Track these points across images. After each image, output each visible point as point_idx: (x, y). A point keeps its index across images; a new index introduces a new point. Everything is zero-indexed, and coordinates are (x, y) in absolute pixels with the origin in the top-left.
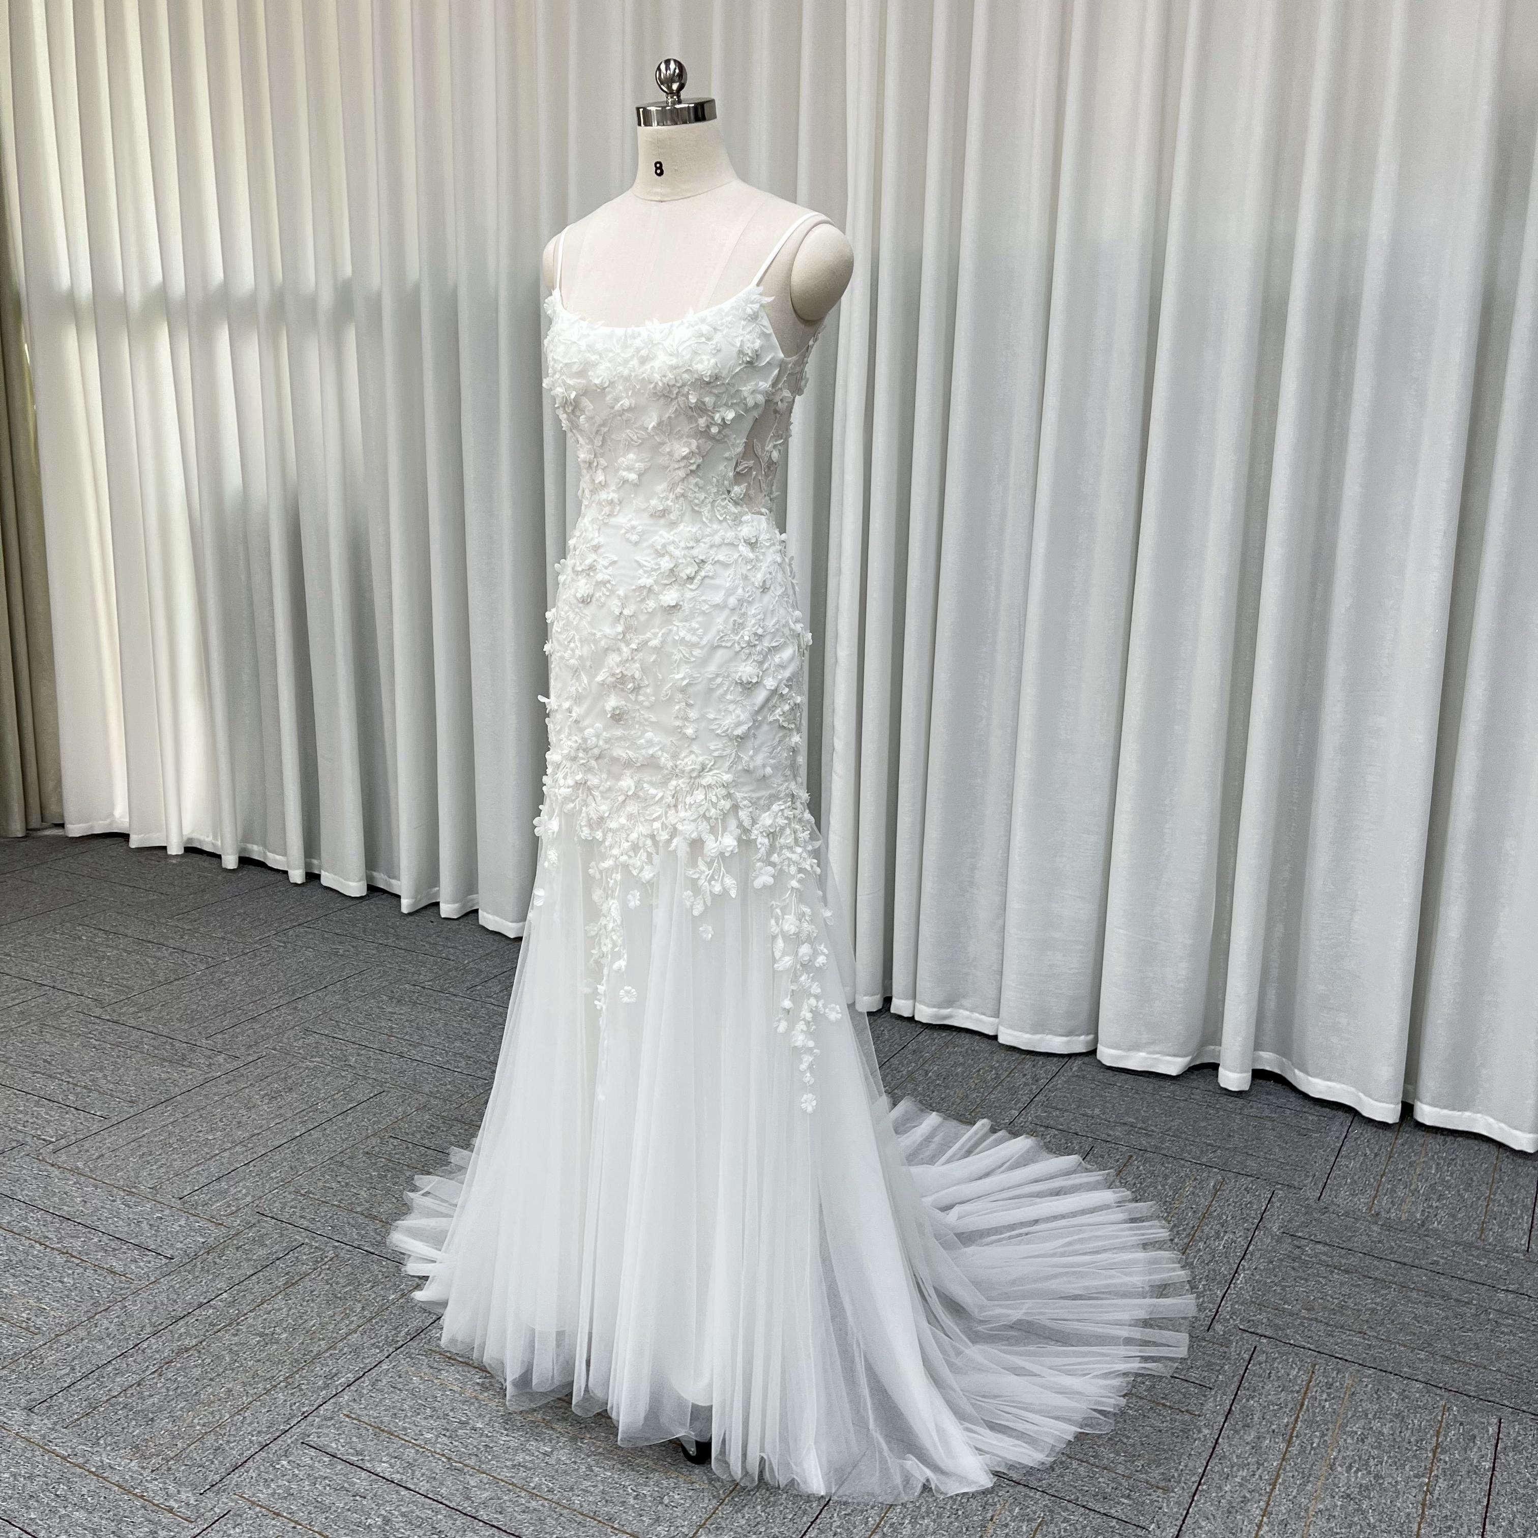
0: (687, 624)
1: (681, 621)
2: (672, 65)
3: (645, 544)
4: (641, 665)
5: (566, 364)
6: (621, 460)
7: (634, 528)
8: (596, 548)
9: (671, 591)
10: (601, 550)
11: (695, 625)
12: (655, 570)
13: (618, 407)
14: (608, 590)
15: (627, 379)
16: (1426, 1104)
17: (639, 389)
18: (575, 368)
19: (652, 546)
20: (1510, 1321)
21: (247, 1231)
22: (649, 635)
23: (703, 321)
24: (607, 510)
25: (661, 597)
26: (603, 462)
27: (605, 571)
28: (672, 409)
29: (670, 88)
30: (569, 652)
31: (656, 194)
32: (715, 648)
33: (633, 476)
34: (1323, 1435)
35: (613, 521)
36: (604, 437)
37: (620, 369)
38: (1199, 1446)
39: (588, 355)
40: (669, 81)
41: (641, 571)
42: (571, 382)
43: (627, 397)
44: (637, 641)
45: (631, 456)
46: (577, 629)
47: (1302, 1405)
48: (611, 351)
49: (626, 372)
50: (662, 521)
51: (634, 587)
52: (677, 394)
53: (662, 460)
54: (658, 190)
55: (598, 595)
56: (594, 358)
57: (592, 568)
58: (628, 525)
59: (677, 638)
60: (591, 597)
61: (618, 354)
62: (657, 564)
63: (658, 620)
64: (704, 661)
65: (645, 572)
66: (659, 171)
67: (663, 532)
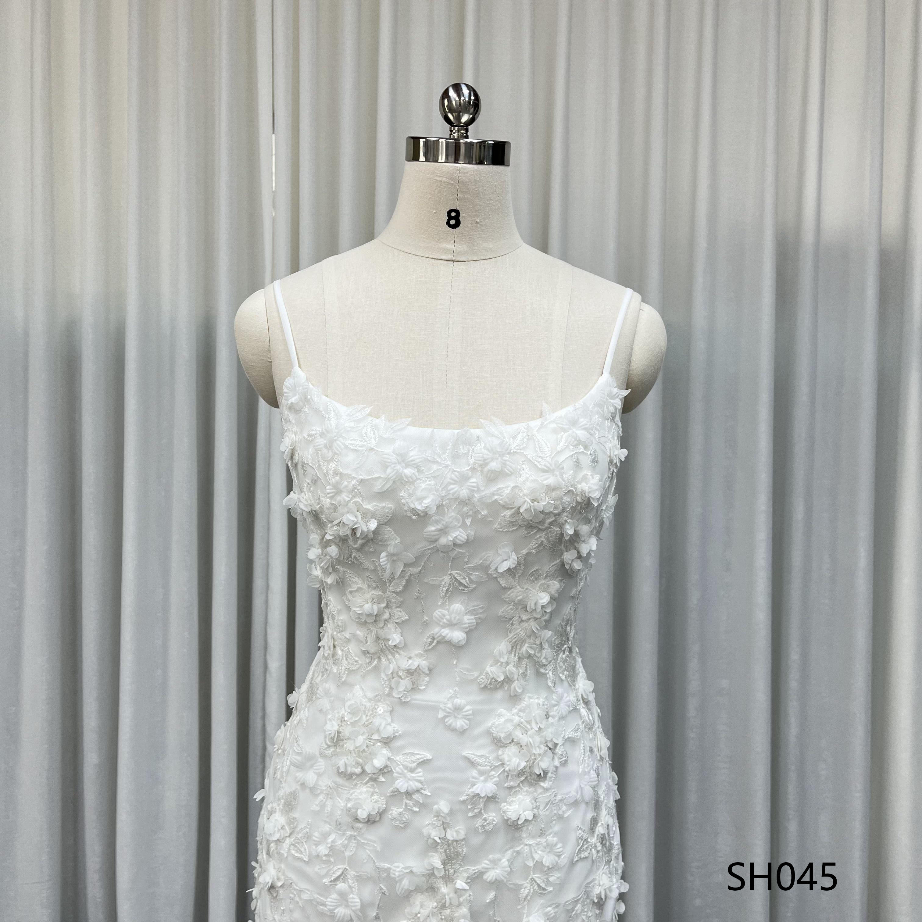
0: (543, 840)
1: (533, 837)
2: (466, 91)
3: (478, 731)
4: (470, 909)
5: (362, 481)
6: (437, 613)
7: (458, 709)
8: (387, 742)
9: (520, 796)
10: (398, 743)
11: (551, 839)
12: (494, 768)
13: (443, 541)
14: (417, 804)
15: (464, 502)
17: (485, 516)
18: (378, 487)
19: (488, 733)
22: (484, 864)
23: (574, 423)
24: (405, 684)
25: (504, 806)
26: (401, 615)
27: (409, 775)
28: (533, 544)
29: (459, 118)
30: (334, 896)
31: (447, 251)
32: (572, 864)
33: (458, 636)
35: (419, 698)
36: (408, 582)
37: (454, 488)
39: (398, 467)
40: (459, 111)
41: (475, 773)
42: (369, 506)
43: (464, 526)
44: (465, 875)
45: (457, 606)
46: (352, 861)
48: (434, 462)
49: (464, 493)
50: (499, 694)
51: (463, 798)
52: (551, 523)
53: (502, 610)
54: (449, 246)
55: (395, 811)
56: (408, 471)
57: (385, 770)
58: (450, 705)
59: (531, 863)
60: (381, 814)
61: (447, 466)
62: (498, 758)
63: (500, 839)
64: (561, 886)
65: (481, 773)
66: (453, 222)
67: (502, 710)
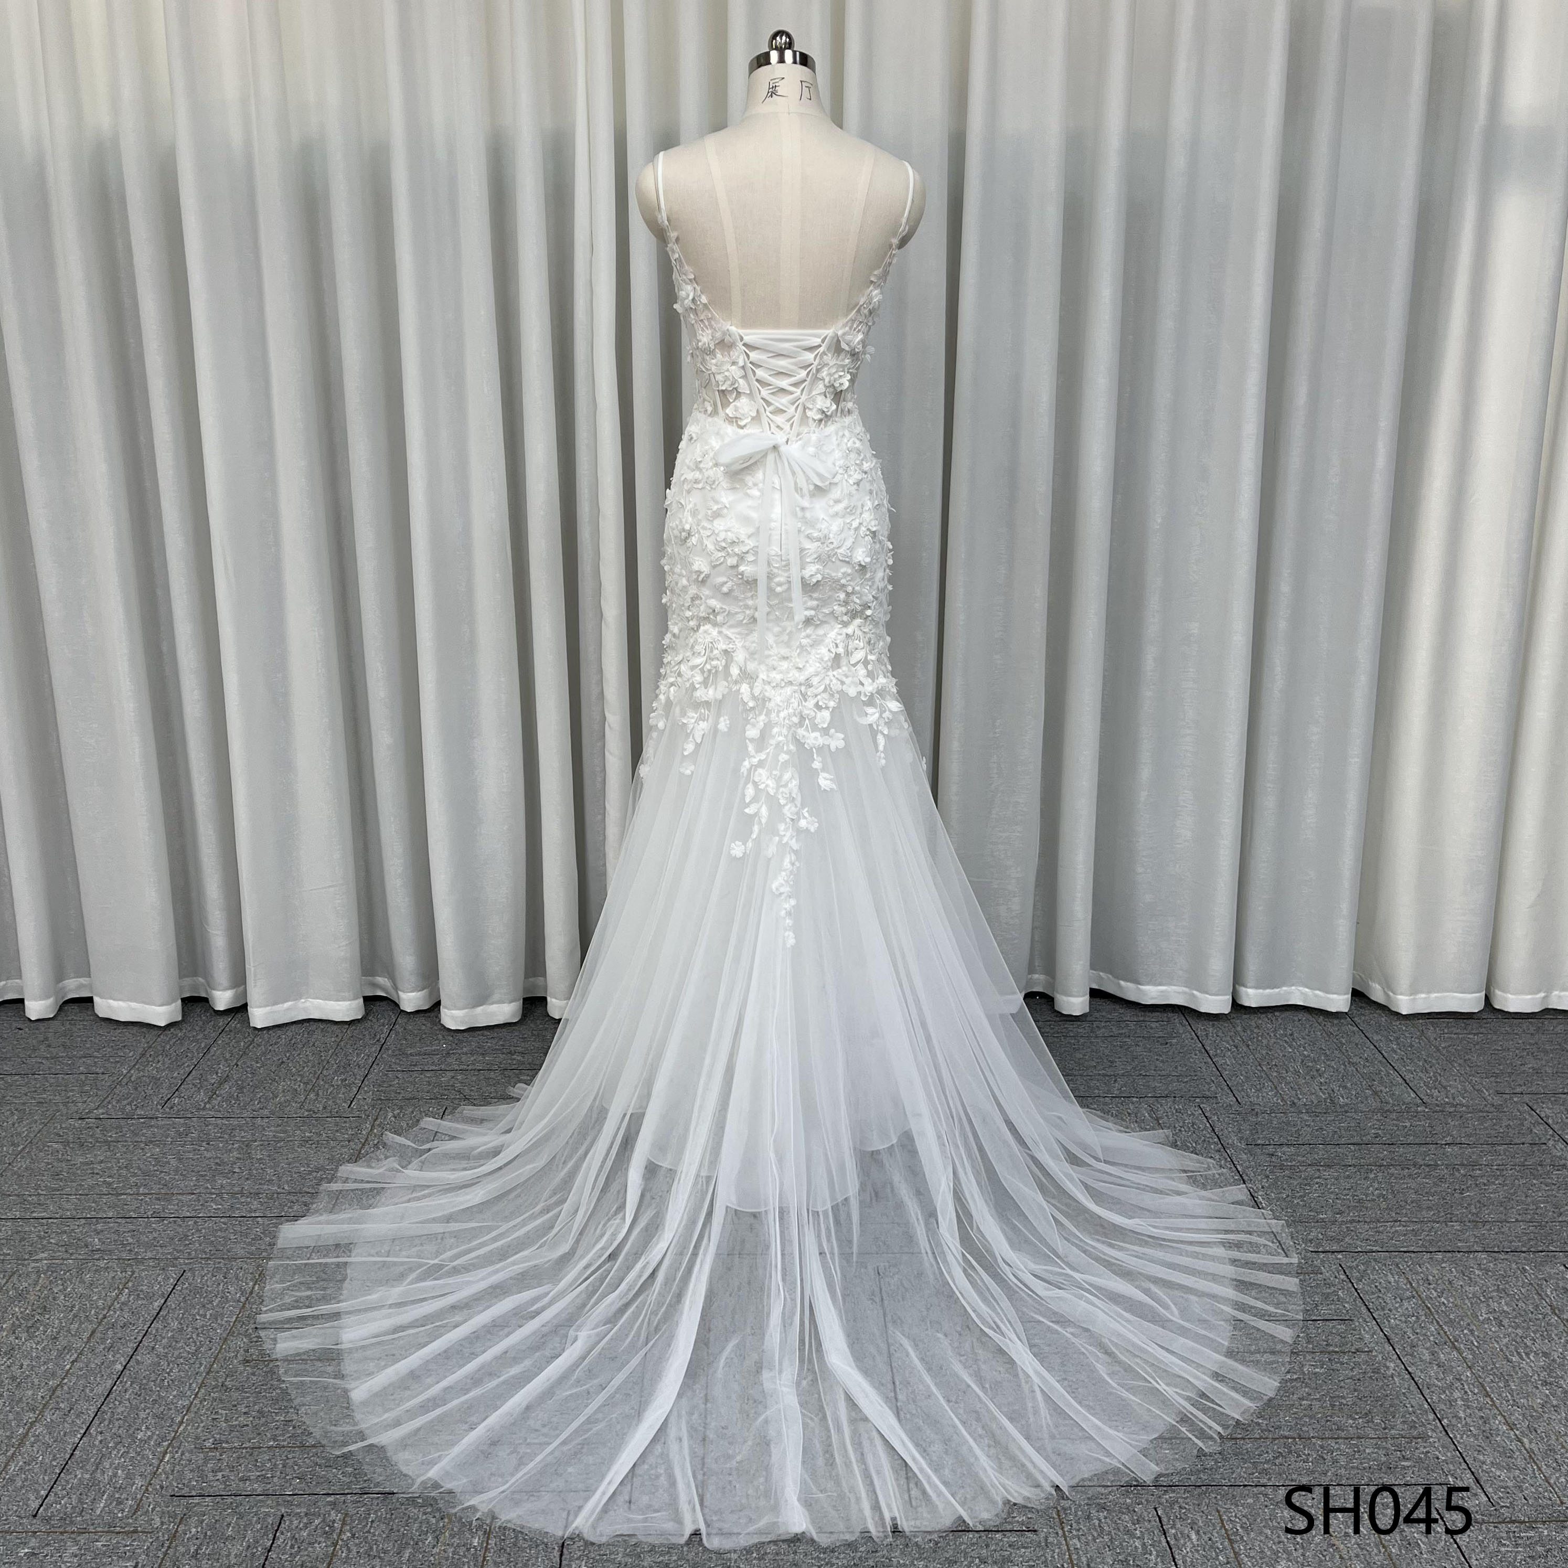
16: (1250, 988)
20: (1478, 1172)
21: (182, 1528)
34: (1472, 1331)
38: (1400, 1383)
47: (1429, 1308)
